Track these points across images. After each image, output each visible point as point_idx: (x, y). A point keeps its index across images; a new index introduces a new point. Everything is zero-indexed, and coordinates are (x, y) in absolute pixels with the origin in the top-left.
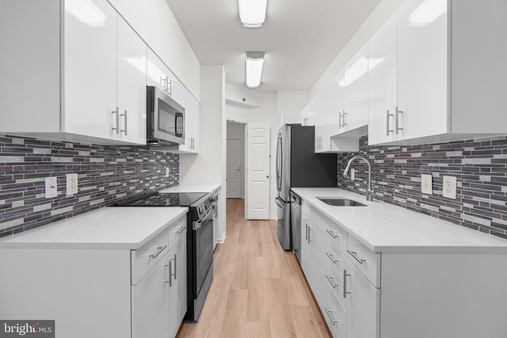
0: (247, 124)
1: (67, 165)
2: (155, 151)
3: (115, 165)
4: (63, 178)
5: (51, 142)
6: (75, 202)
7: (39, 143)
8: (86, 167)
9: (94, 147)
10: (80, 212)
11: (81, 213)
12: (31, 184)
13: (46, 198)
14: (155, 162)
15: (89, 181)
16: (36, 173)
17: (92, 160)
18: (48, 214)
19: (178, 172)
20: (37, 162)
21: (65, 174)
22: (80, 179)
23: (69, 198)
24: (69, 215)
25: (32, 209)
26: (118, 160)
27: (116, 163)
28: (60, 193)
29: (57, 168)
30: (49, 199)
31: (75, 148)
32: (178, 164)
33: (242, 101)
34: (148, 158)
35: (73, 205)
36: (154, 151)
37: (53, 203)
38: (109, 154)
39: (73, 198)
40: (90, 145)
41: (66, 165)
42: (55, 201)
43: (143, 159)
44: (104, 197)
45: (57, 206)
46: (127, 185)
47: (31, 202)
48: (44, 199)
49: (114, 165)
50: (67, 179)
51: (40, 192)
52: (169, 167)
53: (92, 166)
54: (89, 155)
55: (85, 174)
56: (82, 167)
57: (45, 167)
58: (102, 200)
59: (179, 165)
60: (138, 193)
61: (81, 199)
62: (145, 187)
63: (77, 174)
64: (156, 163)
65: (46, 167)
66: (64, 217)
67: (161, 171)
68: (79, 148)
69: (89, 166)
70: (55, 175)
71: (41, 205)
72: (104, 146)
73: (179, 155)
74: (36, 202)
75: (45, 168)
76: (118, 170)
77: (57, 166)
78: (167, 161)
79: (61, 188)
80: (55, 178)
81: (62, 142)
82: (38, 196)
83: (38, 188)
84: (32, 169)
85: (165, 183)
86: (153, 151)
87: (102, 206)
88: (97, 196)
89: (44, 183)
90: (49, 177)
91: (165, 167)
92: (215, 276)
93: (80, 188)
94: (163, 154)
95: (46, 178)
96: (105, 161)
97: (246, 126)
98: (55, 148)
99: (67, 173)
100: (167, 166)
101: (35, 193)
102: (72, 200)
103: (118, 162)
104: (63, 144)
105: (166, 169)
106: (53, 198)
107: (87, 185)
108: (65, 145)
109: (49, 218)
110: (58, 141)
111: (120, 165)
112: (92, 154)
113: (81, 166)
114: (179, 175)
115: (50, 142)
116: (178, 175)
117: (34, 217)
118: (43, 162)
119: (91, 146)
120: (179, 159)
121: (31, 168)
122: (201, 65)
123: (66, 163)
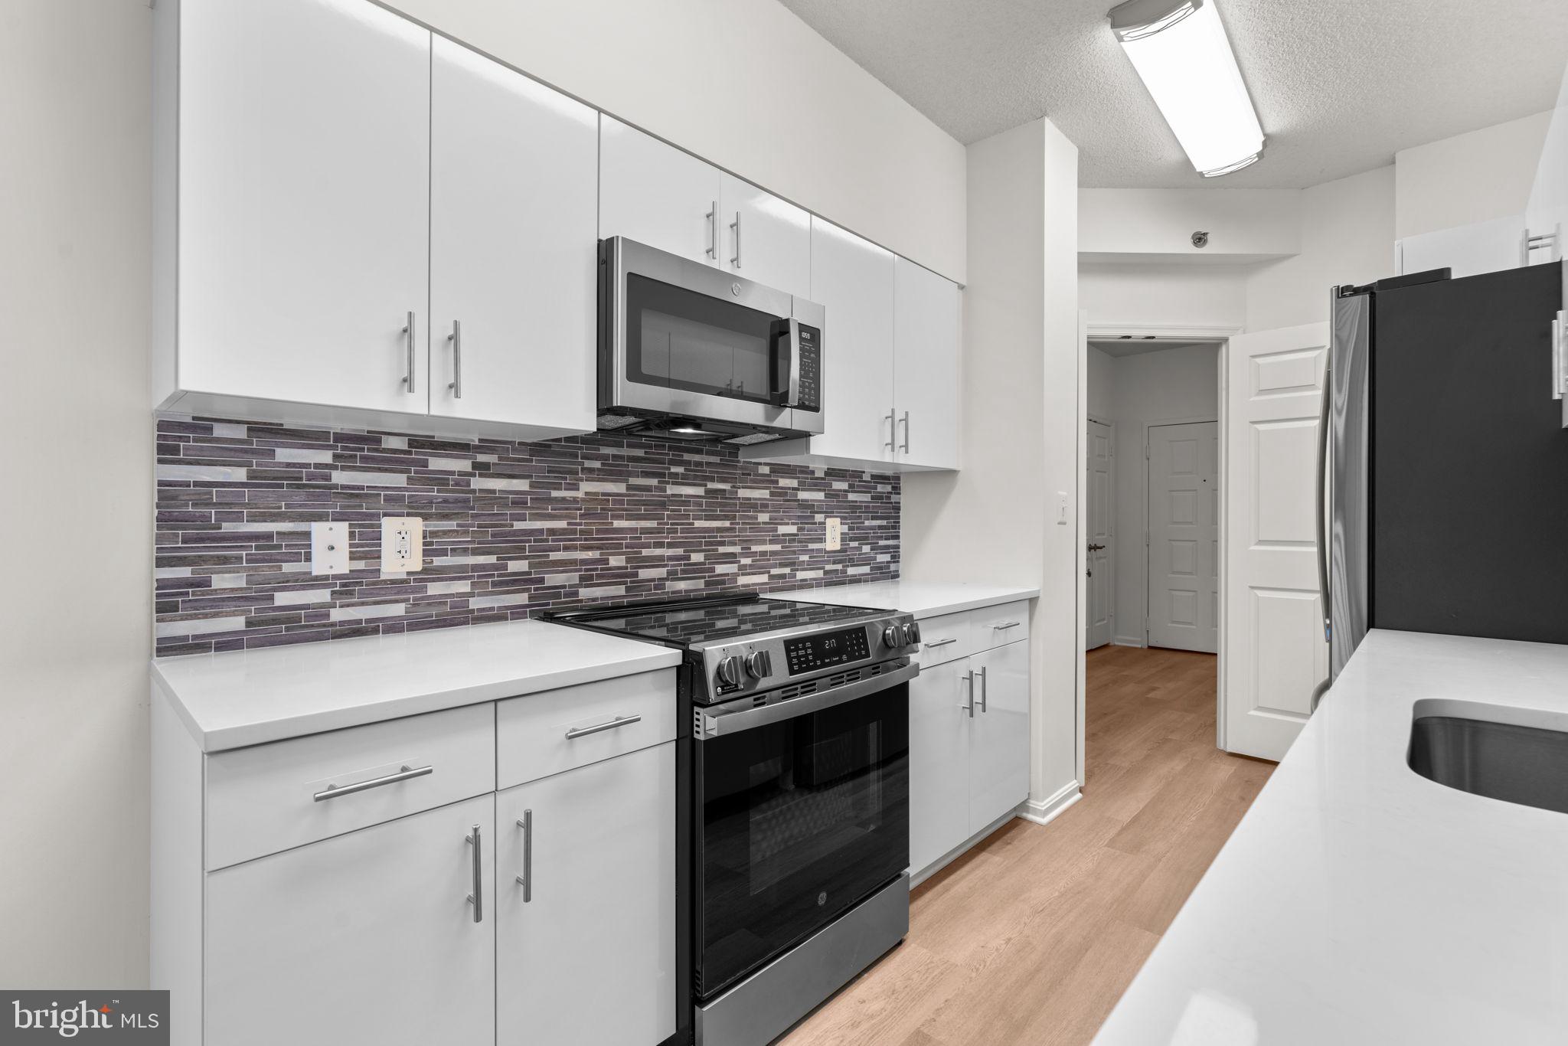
0: (1226, 340)
1: (385, 495)
2: (766, 464)
3: (575, 500)
4: (372, 526)
5: (332, 434)
6: (412, 593)
7: (295, 436)
8: (457, 501)
9: (487, 445)
10: (432, 622)
11: (436, 624)
12: (268, 536)
13: (314, 574)
14: (768, 497)
15: (467, 542)
16: (283, 509)
17: (478, 483)
18: (322, 615)
19: (897, 537)
20: (285, 482)
21: (377, 516)
22: (431, 532)
23: (393, 582)
24: (393, 627)
25: (272, 598)
26: (587, 487)
27: (580, 494)
28: (360, 565)
29: (352, 500)
30: (326, 577)
31: (414, 450)
32: (897, 509)
33: (1189, 248)
34: (730, 485)
35: (407, 600)
36: (762, 460)
37: (335, 589)
38: (549, 469)
39: (402, 581)
40: (474, 441)
41: (382, 493)
42: (343, 585)
43: (706, 486)
44: (528, 590)
45: (352, 598)
46: (627, 562)
47: (267, 581)
48: (308, 576)
49: (568, 500)
50: (383, 530)
51: (295, 558)
52: (842, 518)
53: (478, 501)
54: (470, 469)
55: (451, 519)
56: (441, 500)
57: (314, 496)
58: (522, 599)
59: (901, 512)
60: (680, 592)
61: (434, 589)
62: (712, 576)
63: (419, 520)
64: (772, 500)
65: (317, 497)
66: (375, 631)
67: (799, 529)
68: (432, 449)
69: (467, 500)
70: (344, 518)
71: (297, 590)
72: (530, 446)
73: (897, 478)
74: (283, 583)
75: (310, 499)
76: (586, 517)
77: (352, 494)
78: (832, 495)
79: (363, 552)
80: (343, 528)
81: (368, 432)
82: (287, 568)
83: (288, 548)
84: (270, 499)
85: (823, 568)
86: (760, 464)
87: (516, 616)
88: (494, 584)
89: (307, 535)
90: (323, 521)
91: (819, 518)
92: (913, 945)
93: (434, 558)
94: (813, 472)
95: (313, 524)
96: (531, 486)
97: (1224, 348)
98: (344, 448)
99: (385, 515)
100: (829, 514)
101: (279, 558)
102: (398, 587)
103: (587, 493)
104: (373, 439)
105: (825, 523)
106: (336, 577)
107: (458, 551)
108: (379, 441)
109: (324, 625)
110: (354, 430)
111: (596, 502)
112: (476, 466)
113: (437, 497)
114: (899, 548)
115: (329, 433)
116: (897, 547)
117: (278, 617)
118: (304, 482)
119: (477, 443)
120: (901, 492)
121: (268, 497)
122: (965, 145)
123: (383, 487)
